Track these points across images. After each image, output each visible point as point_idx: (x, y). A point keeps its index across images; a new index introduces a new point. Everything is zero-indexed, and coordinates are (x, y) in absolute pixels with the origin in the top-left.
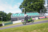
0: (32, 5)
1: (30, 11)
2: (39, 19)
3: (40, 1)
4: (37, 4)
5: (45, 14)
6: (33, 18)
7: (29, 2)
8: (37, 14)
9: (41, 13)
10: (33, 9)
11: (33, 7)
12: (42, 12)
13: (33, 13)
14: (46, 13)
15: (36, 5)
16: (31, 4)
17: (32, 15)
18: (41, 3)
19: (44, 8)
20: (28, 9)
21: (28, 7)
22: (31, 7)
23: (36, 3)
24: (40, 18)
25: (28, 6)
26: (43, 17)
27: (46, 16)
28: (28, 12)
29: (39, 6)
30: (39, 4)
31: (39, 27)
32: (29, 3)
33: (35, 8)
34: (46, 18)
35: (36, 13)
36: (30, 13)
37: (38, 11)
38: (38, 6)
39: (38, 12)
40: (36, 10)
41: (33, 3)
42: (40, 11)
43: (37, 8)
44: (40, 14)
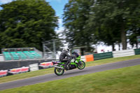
0: (21, 29)
1: (15, 46)
2: (40, 68)
3: (43, 18)
4: (35, 25)
8: (34, 54)
9: (47, 51)
11: (23, 33)
12: (48, 49)
17: (20, 58)
18: (46, 23)
19: (55, 38)
20: (8, 39)
22: (17, 34)
23: (32, 22)
25: (7, 30)
28: (9, 49)
29: (41, 32)
30: (41, 25)
31: (41, 92)
32: (12, 23)
33: (29, 35)
36: (13, 51)
38: (37, 31)
40: (31, 42)
41: (24, 23)
42: (44, 46)
44: (43, 55)
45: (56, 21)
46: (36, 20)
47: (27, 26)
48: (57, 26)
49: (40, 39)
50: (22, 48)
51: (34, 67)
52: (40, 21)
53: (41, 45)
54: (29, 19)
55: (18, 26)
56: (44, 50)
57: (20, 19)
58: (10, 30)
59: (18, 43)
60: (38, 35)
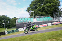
2: (52, 25)
3: (53, 2)
4: (50, 5)
6: (45, 24)
8: (50, 18)
11: (44, 9)
12: (56, 16)
15: (49, 8)
16: (41, 6)
17: (43, 20)
18: (55, 4)
19: (59, 11)
20: (38, 12)
21: (38, 10)
22: (42, 10)
23: (48, 4)
26: (58, 23)
27: (61, 21)
29: (52, 9)
31: (54, 35)
32: (39, 5)
33: (47, 10)
38: (51, 8)
39: (50, 16)
40: (48, 13)
41: (45, 5)
42: (54, 15)
43: (49, 10)
45: (59, 3)
46: (50, 3)
48: (60, 6)
49: (52, 12)
50: (44, 16)
51: (50, 24)
53: (53, 14)
57: (43, 3)
58: (39, 8)
59: (42, 14)
60: (51, 10)
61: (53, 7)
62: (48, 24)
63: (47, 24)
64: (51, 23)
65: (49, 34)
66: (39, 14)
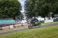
0: (6, 11)
1: (4, 18)
2: (14, 27)
3: (16, 6)
4: (13, 9)
5: (21, 22)
6: (7, 27)
7: (3, 6)
9: (17, 20)
10: (8, 15)
11: (7, 12)
13: (8, 20)
14: (23, 20)
16: (4, 9)
17: (6, 23)
18: (17, 8)
19: (21, 15)
20: (1, 15)
21: (1, 13)
22: (5, 13)
24: (15, 25)
27: (22, 24)
28: (1, 19)
29: (15, 12)
30: (15, 9)
31: (14, 36)
32: (3, 8)
33: (10, 13)
34: (23, 26)
35: (11, 21)
36: (3, 20)
37: (14, 18)
38: (13, 12)
40: (11, 16)
41: (8, 8)
42: (16, 18)
43: (12, 14)
45: (21, 8)
46: (13, 7)
47: (9, 10)
48: (21, 10)
49: (15, 15)
51: (12, 27)
52: (14, 8)
54: (10, 7)
55: (5, 9)
56: (16, 19)
57: (6, 7)
58: (2, 11)
59: (5, 16)
60: (14, 13)
61: (16, 11)
62: (11, 26)
63: (9, 27)
64: (13, 25)
65: (10, 35)
66: (2, 17)
